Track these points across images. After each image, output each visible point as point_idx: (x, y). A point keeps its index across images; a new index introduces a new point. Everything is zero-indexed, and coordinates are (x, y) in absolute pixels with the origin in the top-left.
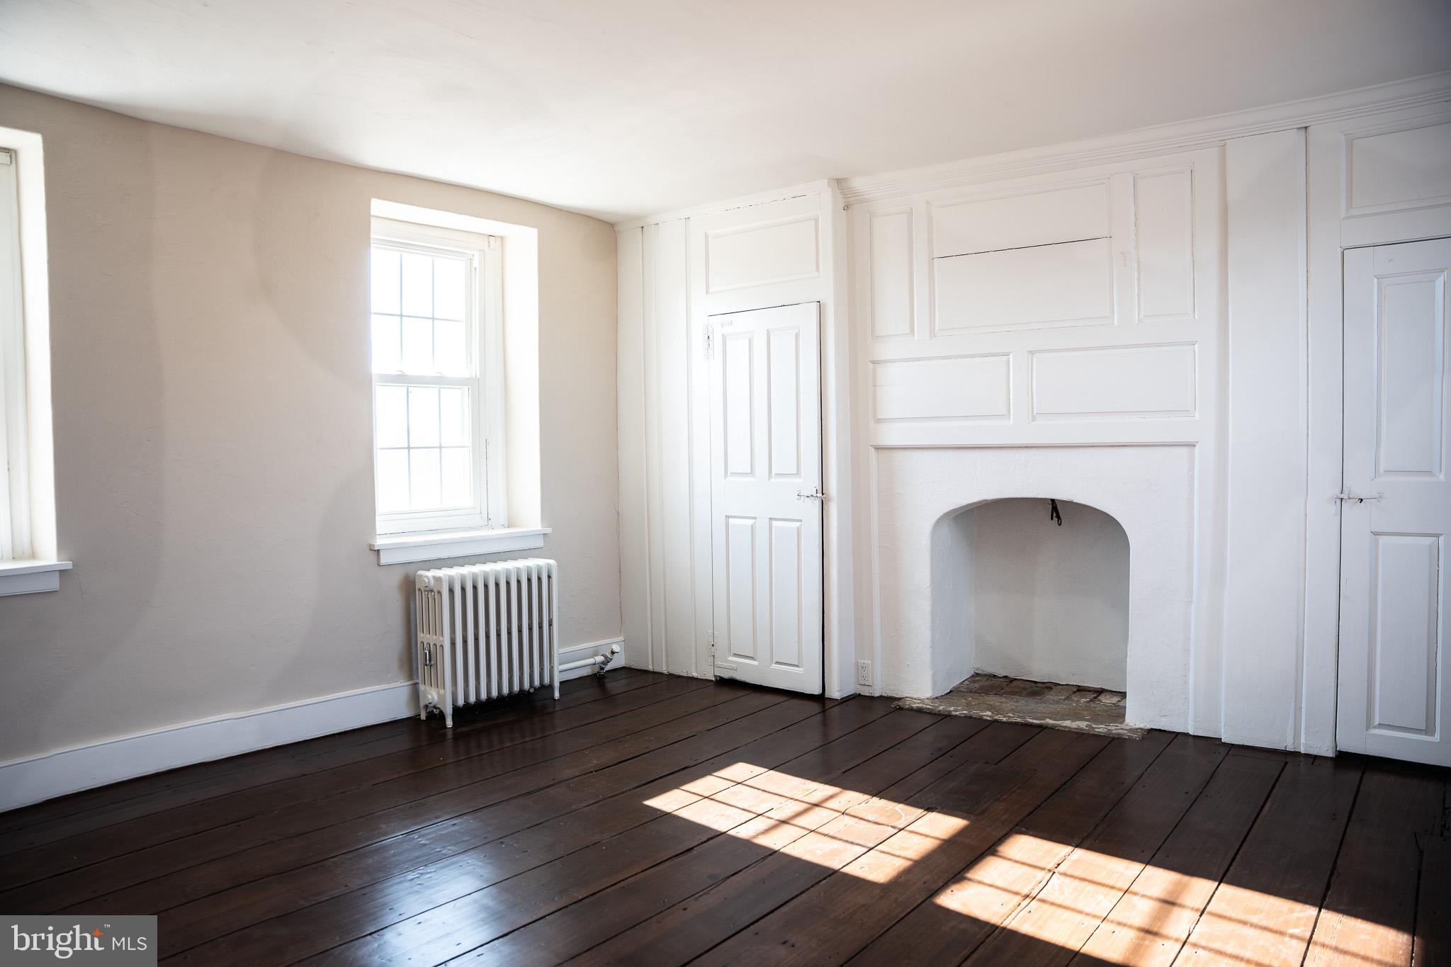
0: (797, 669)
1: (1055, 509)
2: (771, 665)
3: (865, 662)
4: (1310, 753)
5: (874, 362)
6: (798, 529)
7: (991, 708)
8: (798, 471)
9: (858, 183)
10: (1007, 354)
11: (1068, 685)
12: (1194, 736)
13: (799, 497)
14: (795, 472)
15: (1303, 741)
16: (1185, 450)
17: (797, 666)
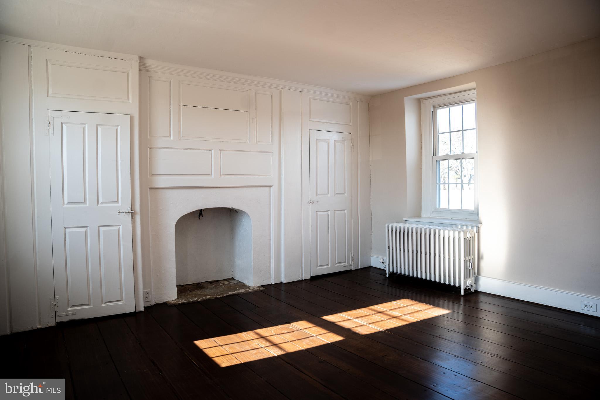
0: (121, 302)
1: (200, 213)
2: (102, 304)
3: (147, 290)
4: (305, 279)
5: (150, 148)
6: (118, 229)
7: (196, 296)
8: (117, 200)
9: (149, 62)
10: (211, 150)
11: (203, 282)
12: (274, 284)
13: (119, 213)
14: (116, 201)
15: (303, 276)
16: (268, 188)
17: (120, 301)
